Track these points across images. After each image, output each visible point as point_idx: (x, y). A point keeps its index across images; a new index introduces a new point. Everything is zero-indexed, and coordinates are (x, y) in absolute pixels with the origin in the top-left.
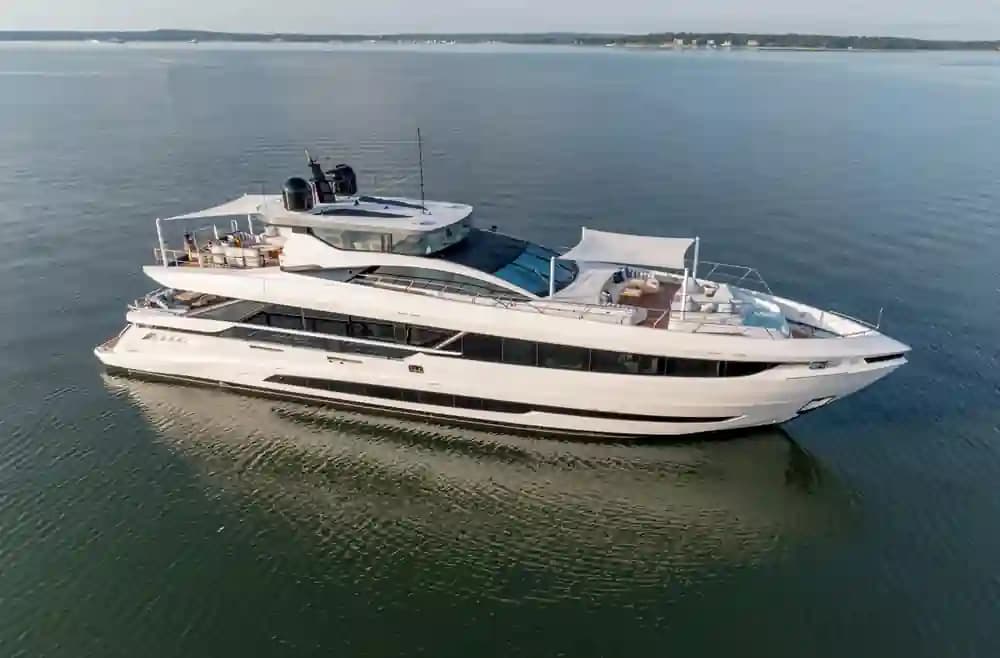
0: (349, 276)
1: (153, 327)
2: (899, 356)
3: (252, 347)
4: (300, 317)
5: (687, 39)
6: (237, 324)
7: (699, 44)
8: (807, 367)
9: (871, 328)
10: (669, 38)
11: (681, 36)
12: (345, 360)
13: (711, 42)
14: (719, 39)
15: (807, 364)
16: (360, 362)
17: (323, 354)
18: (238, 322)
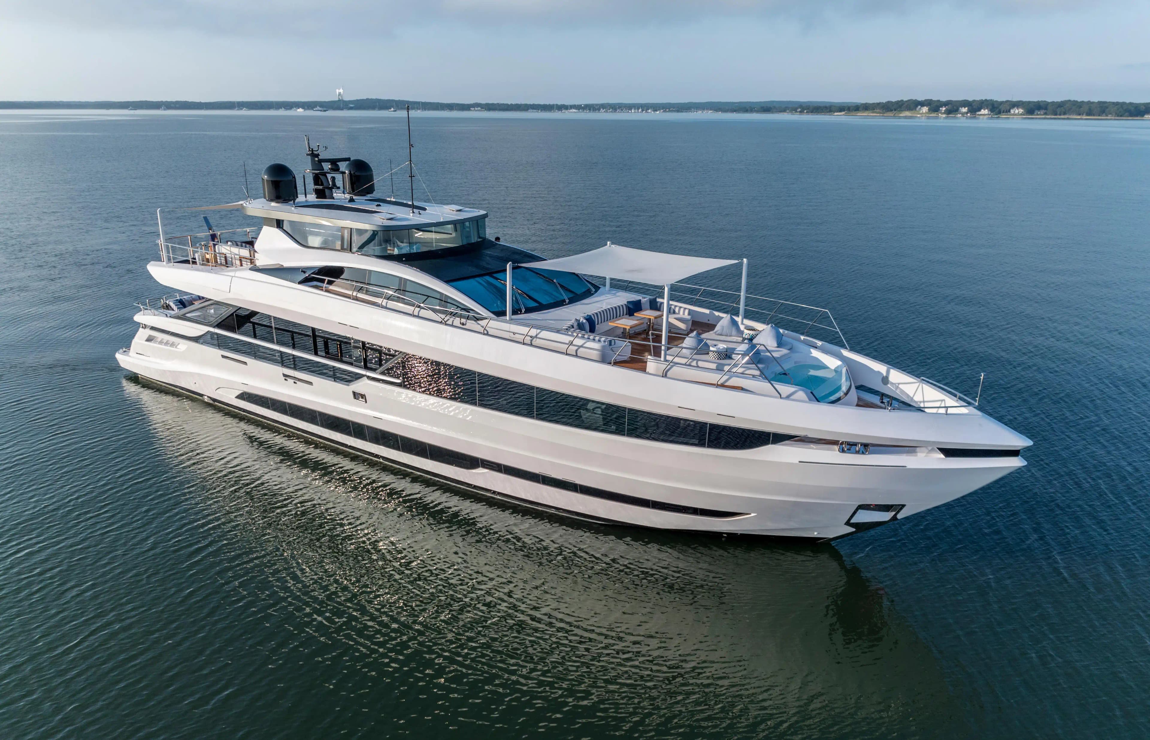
0: (303, 276)
1: (153, 328)
2: (1013, 453)
3: (223, 357)
4: (271, 327)
5: (934, 106)
6: (212, 329)
7: (949, 112)
8: (836, 447)
9: (969, 404)
10: (913, 105)
11: (927, 103)
12: (300, 380)
13: (964, 110)
14: (974, 107)
15: (834, 443)
16: (310, 383)
17: (279, 370)
18: (210, 326)
